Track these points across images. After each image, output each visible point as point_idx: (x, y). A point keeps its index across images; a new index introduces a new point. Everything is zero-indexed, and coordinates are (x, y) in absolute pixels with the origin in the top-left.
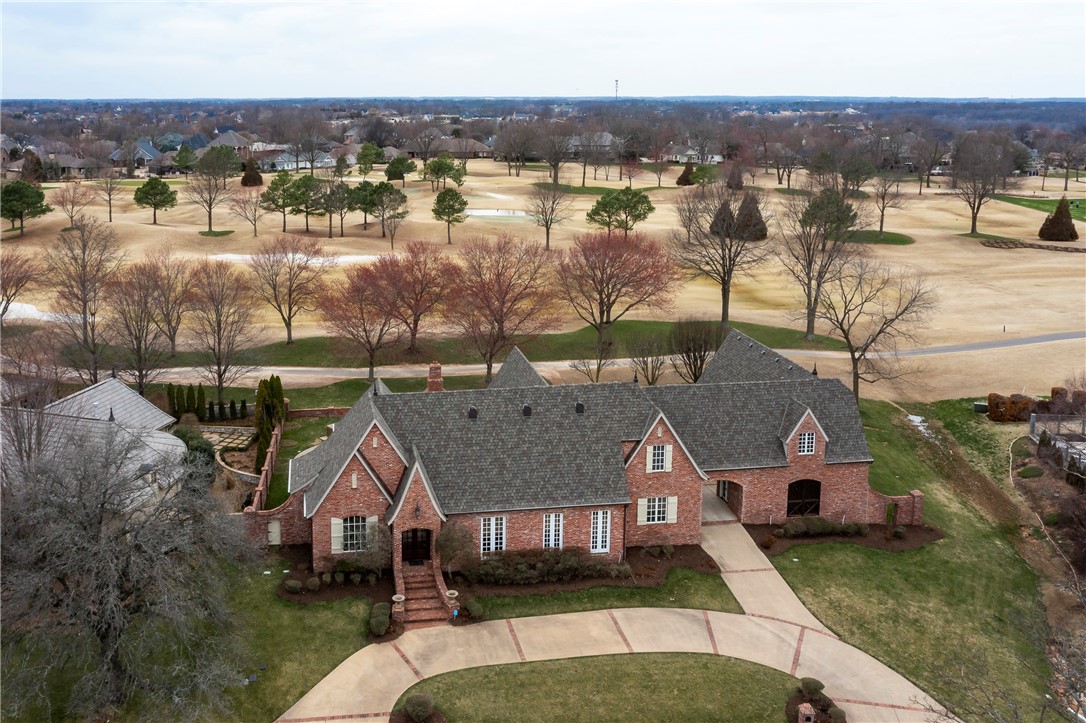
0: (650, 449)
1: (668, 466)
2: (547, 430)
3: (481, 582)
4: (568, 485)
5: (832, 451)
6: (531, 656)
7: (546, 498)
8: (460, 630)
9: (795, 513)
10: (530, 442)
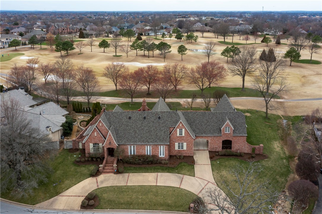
0: (178, 130)
1: (183, 135)
3: (126, 162)
4: (152, 138)
5: (235, 132)
6: (129, 184)
7: (146, 141)
8: (115, 175)
9: (224, 149)
10: (144, 126)
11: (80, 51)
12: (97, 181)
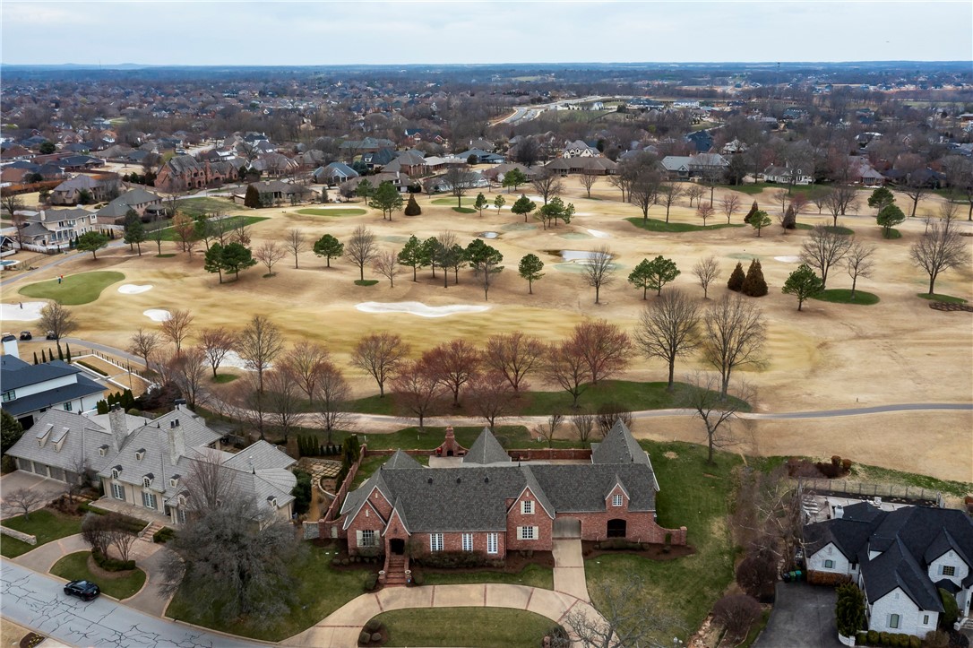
0: (523, 503)
1: (533, 512)
2: (468, 491)
3: (427, 565)
4: (475, 520)
5: (633, 505)
6: (437, 605)
7: (465, 526)
8: (409, 589)
9: (612, 536)
10: (458, 497)
11: (270, 267)
12: (378, 601)
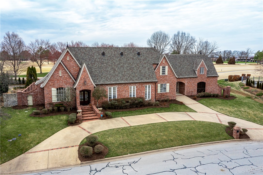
2: (128, 60)
5: (208, 73)
6: (133, 125)
9: (199, 92)
12: (83, 128)
